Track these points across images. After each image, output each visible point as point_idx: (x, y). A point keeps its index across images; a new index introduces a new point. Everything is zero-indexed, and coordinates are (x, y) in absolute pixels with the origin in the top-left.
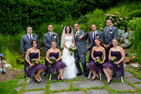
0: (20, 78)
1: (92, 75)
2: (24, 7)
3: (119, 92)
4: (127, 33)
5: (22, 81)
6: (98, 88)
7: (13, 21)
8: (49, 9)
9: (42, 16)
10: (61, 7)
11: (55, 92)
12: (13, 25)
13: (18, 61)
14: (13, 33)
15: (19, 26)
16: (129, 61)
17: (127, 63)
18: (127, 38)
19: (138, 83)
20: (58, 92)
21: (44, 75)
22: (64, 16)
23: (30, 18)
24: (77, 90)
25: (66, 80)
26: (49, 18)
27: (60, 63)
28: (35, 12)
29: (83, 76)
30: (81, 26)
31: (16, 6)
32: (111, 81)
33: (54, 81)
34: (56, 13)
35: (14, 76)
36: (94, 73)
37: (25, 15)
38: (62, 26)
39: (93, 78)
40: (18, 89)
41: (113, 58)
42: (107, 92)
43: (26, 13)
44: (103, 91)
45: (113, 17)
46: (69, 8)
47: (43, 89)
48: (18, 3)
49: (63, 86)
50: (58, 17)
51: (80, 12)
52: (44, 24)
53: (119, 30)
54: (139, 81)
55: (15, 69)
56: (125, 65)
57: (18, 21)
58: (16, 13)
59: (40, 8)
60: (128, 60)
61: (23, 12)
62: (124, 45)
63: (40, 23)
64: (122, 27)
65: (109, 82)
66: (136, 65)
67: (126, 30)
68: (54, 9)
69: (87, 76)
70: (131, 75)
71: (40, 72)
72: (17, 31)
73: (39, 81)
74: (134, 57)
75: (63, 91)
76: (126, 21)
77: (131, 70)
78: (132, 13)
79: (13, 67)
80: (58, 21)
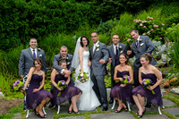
0: (16, 112)
1: (117, 105)
2: (22, 12)
4: (164, 46)
5: (18, 116)
9: (47, 24)
10: (74, 11)
12: (6, 37)
14: (6, 49)
15: (15, 39)
16: (168, 84)
17: (166, 87)
18: (165, 52)
21: (50, 107)
22: (77, 23)
23: (31, 27)
25: (81, 113)
26: (57, 27)
28: (37, 18)
30: (101, 36)
31: (10, 12)
32: (143, 113)
33: (64, 114)
34: (67, 20)
35: (8, 109)
36: (120, 102)
37: (23, 23)
38: (75, 37)
41: (147, 81)
43: (24, 19)
45: (144, 24)
46: (84, 13)
48: (14, 7)
50: (68, 25)
51: (99, 18)
53: (154, 42)
55: (8, 98)
56: (163, 91)
57: (13, 31)
58: (11, 20)
59: (44, 13)
60: (166, 82)
61: (21, 19)
63: (44, 33)
64: (157, 37)
65: (141, 114)
67: (163, 42)
68: (63, 15)
70: (172, 104)
71: (43, 102)
73: (42, 115)
74: (175, 79)
76: (162, 29)
77: (172, 97)
78: (171, 18)
79: (6, 95)
80: (69, 30)
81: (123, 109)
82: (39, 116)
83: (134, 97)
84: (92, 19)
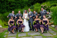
0: (6, 32)
3: (46, 37)
5: (6, 33)
6: (38, 35)
7: (2, 8)
8: (18, 3)
9: (15, 6)
10: (23, 2)
11: (20, 37)
12: (3, 10)
13: (5, 25)
14: (3, 13)
15: (5, 10)
16: (50, 24)
18: (50, 15)
19: (54, 33)
20: (22, 37)
22: (24, 6)
23: (10, 7)
24: (29, 36)
25: (25, 32)
26: (18, 7)
27: (22, 25)
28: (12, 4)
29: (32, 30)
30: (31, 10)
31: (4, 2)
33: (20, 32)
34: (21, 5)
35: (3, 31)
36: (36, 29)
38: (23, 10)
39: (36, 31)
40: (5, 36)
41: (44, 23)
42: (42, 37)
44: (40, 37)
45: (44, 6)
47: (15, 36)
48: (5, 0)
49: (24, 35)
50: (21, 6)
51: (31, 4)
52: (16, 9)
54: (55, 32)
55: (4, 28)
56: (49, 26)
57: (5, 8)
59: (14, 2)
61: (7, 4)
62: (48, 18)
63: (14, 9)
64: (48, 10)
65: (42, 33)
66: (53, 26)
67: (49, 12)
68: (20, 3)
69: (33, 30)
70: (51, 30)
72: (5, 12)
74: (52, 23)
75: (24, 37)
76: (49, 8)
77: (51, 28)
78: (52, 5)
79: (3, 27)
80: (21, 8)
81: (37, 31)
82: (13, 33)
83: (41, 28)
84: (28, 5)
